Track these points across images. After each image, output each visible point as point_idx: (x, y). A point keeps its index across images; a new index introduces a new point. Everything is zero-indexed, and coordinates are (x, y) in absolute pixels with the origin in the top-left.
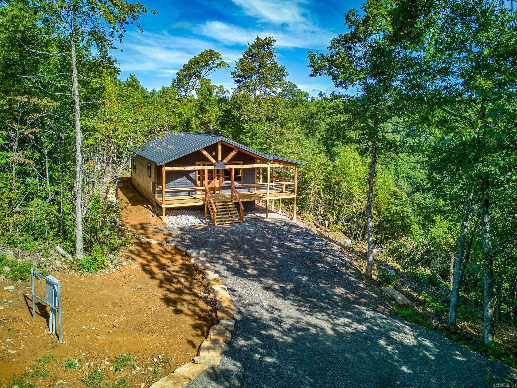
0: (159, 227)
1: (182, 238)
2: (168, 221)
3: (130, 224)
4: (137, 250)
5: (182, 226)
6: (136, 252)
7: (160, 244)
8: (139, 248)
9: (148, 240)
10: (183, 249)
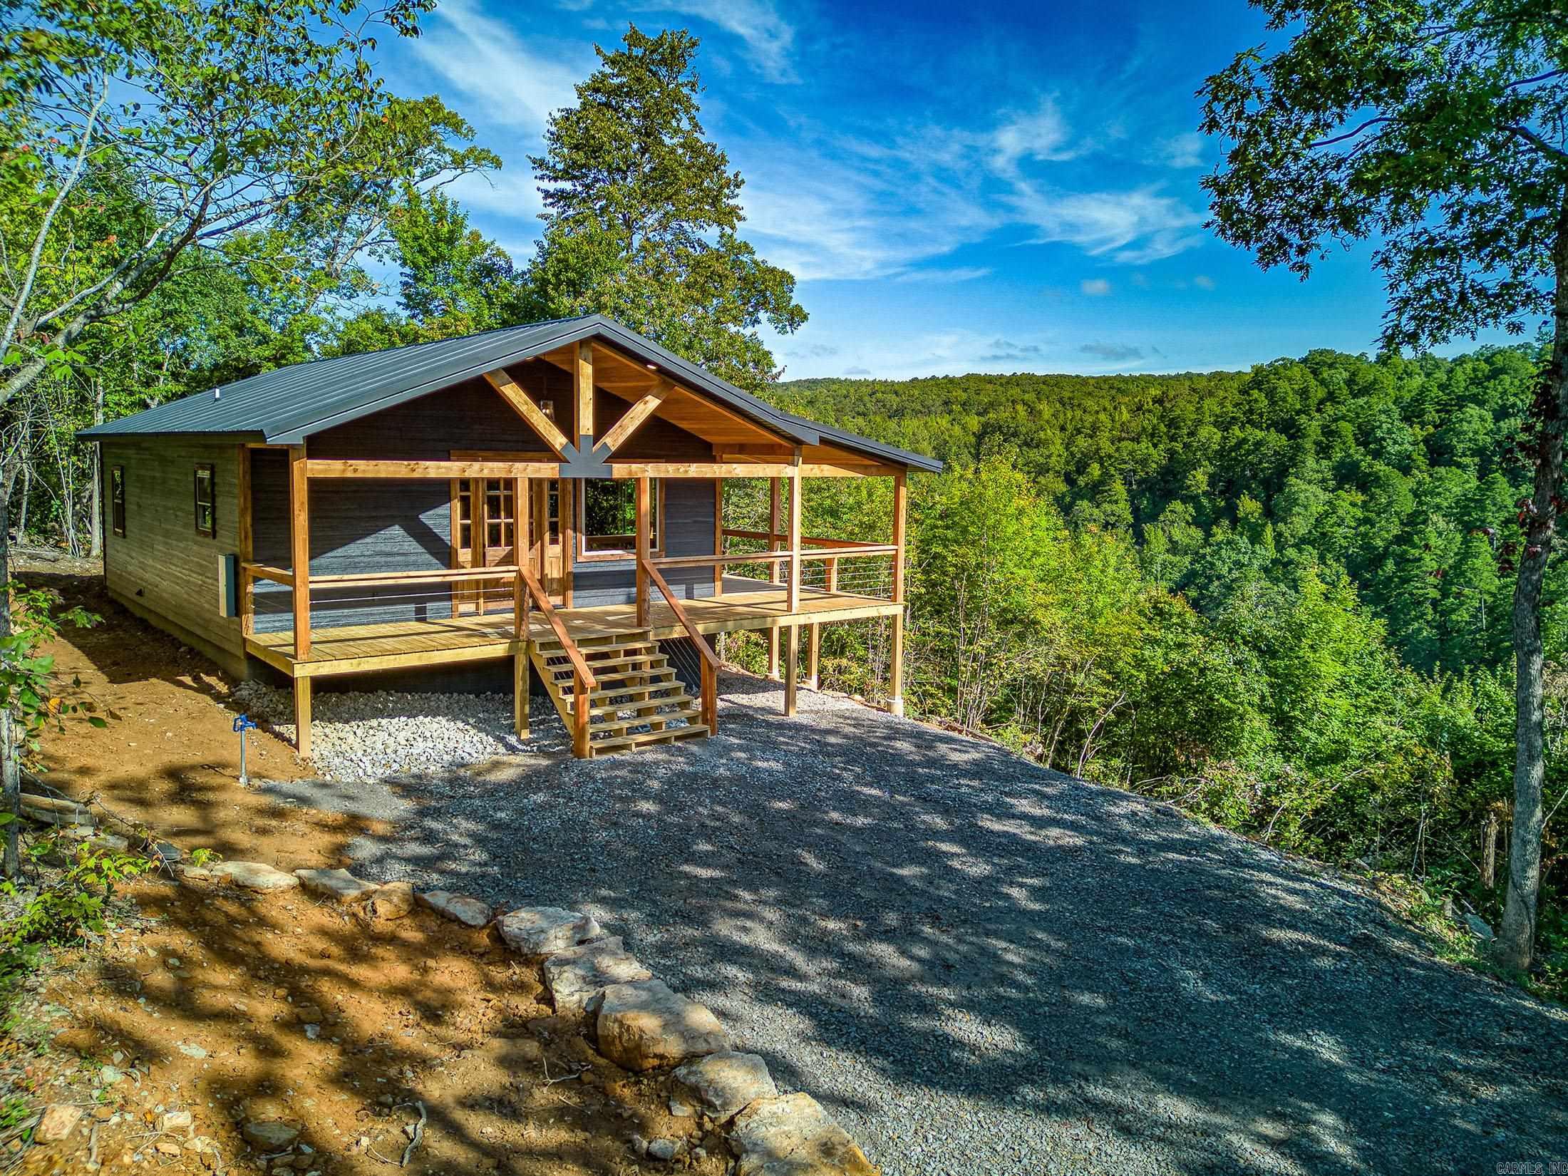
0: (286, 786)
1: (428, 837)
2: (325, 748)
3: (103, 777)
4: (166, 953)
5: (405, 769)
6: (160, 979)
7: (311, 891)
8: (180, 941)
9: (232, 868)
10: (470, 910)
